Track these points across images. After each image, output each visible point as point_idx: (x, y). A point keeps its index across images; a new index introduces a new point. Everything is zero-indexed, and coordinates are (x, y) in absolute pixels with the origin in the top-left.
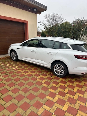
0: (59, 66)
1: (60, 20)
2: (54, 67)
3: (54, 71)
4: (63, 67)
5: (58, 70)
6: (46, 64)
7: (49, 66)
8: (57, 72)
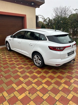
0: (37, 56)
2: (34, 58)
3: (34, 61)
4: (40, 58)
5: (37, 61)
6: (29, 54)
7: (30, 56)
8: (36, 62)
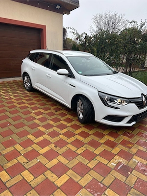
1: (120, 24)
